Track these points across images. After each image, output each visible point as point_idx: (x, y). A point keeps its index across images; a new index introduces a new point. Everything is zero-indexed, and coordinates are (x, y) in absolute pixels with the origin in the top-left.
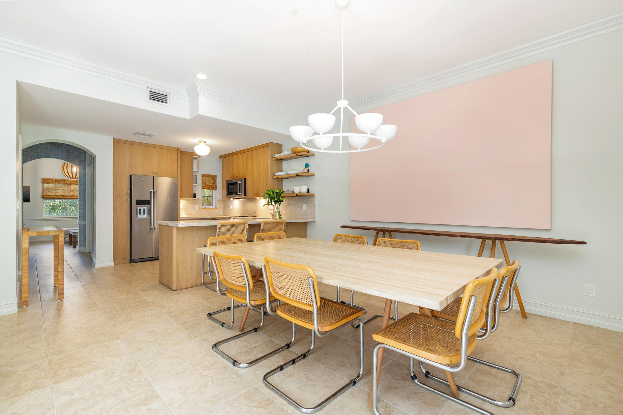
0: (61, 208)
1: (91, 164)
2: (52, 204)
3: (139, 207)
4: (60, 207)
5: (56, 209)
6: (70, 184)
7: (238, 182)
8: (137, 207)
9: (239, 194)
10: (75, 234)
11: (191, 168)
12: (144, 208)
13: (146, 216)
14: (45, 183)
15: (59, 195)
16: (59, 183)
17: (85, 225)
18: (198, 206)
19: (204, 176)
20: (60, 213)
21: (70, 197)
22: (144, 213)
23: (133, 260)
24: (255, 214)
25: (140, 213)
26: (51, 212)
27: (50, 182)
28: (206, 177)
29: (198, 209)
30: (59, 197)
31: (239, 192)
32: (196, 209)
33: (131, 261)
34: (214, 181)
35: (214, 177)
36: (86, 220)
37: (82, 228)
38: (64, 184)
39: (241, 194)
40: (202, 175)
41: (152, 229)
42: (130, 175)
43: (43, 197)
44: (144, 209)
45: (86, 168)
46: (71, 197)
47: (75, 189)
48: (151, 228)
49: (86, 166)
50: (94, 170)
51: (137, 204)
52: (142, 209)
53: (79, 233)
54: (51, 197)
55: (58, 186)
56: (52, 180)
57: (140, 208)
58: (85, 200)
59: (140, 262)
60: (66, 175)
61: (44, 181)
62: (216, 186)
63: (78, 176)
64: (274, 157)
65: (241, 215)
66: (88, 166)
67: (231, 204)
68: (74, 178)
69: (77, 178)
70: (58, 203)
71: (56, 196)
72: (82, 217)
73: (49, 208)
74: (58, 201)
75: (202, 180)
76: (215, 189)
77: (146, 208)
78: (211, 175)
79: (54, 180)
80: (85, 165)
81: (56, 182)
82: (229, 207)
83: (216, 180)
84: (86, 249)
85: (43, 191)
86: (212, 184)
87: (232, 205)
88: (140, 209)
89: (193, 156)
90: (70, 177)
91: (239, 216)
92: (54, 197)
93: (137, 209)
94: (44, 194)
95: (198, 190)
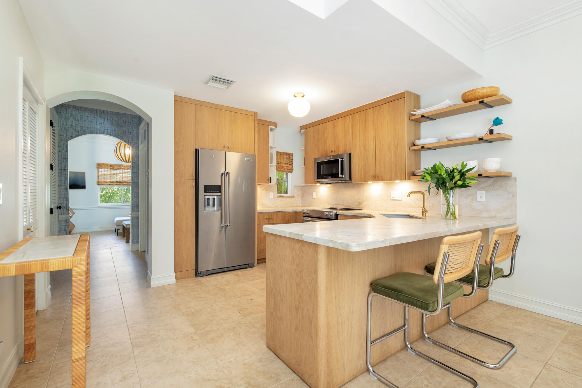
0: (118, 195)
1: (145, 139)
2: (110, 191)
3: (207, 195)
4: (118, 193)
5: (115, 196)
6: (124, 169)
7: (340, 160)
8: (205, 195)
9: (341, 176)
10: (128, 227)
11: (268, 142)
12: (213, 197)
13: (216, 208)
14: (100, 168)
15: (113, 181)
16: (113, 168)
17: (138, 218)
18: (272, 193)
19: (279, 154)
20: (118, 199)
21: (124, 184)
22: (214, 205)
23: (200, 273)
24: (360, 206)
25: (208, 205)
26: (110, 199)
27: (105, 167)
28: (281, 156)
29: (272, 198)
30: (113, 183)
31: (342, 174)
32: (270, 197)
33: (197, 274)
34: (290, 160)
35: (290, 156)
36: (140, 211)
37: (135, 220)
38: (119, 169)
39: (343, 176)
40: (277, 152)
41: (224, 228)
42: (196, 150)
43: (98, 183)
44: (214, 199)
45: (138, 147)
46: (126, 184)
47: (128, 175)
48: (222, 225)
49: (139, 144)
50: (148, 149)
51: (205, 192)
52: (211, 198)
53: (132, 225)
54: (106, 183)
55: (113, 171)
56: (107, 165)
57: (208, 197)
58: (139, 186)
59: (209, 275)
60: (119, 158)
61: (100, 166)
62: (292, 167)
63: (130, 160)
64: (415, 115)
65: (332, 207)
66: (141, 143)
67: (314, 192)
68: (128, 161)
69: (130, 161)
70: (116, 190)
71: (111, 182)
72: (135, 207)
73: (108, 195)
74: (116, 188)
75: (277, 159)
76: (291, 171)
77: (215, 197)
78: (286, 153)
79: (109, 165)
80: (137, 143)
81: (111, 167)
82: (311, 194)
83: (292, 160)
84: (140, 247)
85: (98, 177)
86: (288, 165)
87: (316, 193)
88: (208, 199)
89: (270, 127)
90: (124, 161)
91: (330, 209)
92: (109, 183)
93: (205, 199)
94: (100, 181)
95: (274, 174)
